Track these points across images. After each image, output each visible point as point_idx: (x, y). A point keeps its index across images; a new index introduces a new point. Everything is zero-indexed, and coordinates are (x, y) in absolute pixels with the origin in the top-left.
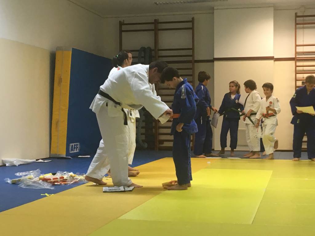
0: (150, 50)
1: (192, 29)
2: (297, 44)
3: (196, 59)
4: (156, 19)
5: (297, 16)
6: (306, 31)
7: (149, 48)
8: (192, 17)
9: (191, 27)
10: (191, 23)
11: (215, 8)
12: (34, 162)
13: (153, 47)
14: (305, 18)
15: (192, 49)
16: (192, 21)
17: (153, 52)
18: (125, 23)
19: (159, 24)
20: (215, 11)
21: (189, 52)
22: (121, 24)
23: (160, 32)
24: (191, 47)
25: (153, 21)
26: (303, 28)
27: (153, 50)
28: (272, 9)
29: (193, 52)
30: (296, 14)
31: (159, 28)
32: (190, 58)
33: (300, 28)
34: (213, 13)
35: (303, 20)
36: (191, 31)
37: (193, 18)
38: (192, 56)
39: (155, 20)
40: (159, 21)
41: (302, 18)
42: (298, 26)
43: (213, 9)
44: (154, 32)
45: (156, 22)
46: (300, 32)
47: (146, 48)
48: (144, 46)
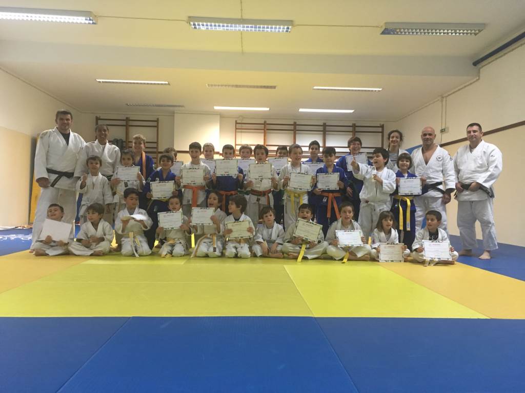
0: (122, 142)
1: (157, 127)
2: (237, 143)
3: (159, 151)
4: (128, 116)
5: (237, 123)
6: (243, 134)
7: (121, 139)
8: (158, 117)
9: (156, 125)
10: (156, 123)
11: (176, 112)
12: (13, 229)
13: (124, 140)
14: (243, 125)
15: (157, 143)
16: (157, 121)
17: (124, 143)
18: (101, 118)
19: (130, 122)
20: (175, 114)
21: (155, 145)
22: (98, 119)
23: (130, 127)
24: (156, 141)
25: (125, 119)
26: (241, 132)
27: (125, 142)
28: (219, 116)
29: (157, 145)
30: (236, 121)
31: (130, 124)
32: (155, 150)
33: (238, 132)
34: (174, 116)
35: (242, 126)
36: (156, 129)
37: (158, 119)
38: (157, 148)
39: (127, 118)
40: (131, 119)
41: (240, 125)
42: (237, 130)
43: (174, 113)
44: (125, 127)
45: (127, 120)
46: (239, 135)
47: (119, 139)
48: (117, 138)
